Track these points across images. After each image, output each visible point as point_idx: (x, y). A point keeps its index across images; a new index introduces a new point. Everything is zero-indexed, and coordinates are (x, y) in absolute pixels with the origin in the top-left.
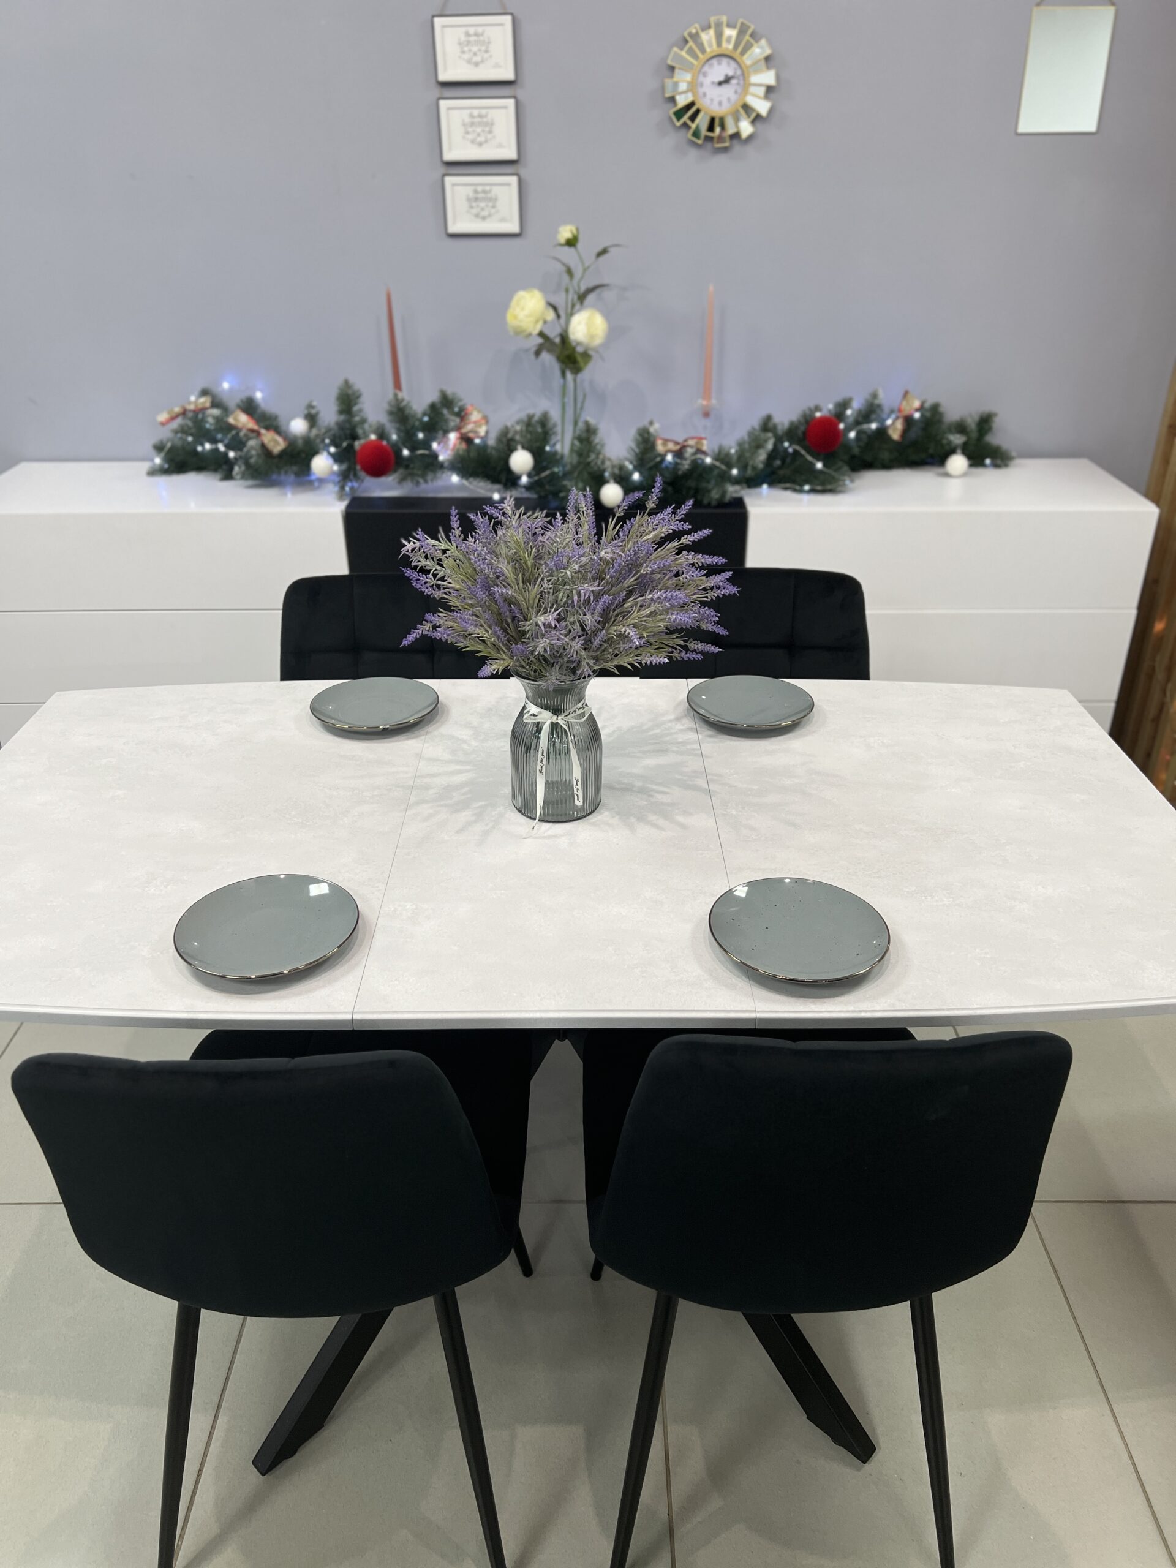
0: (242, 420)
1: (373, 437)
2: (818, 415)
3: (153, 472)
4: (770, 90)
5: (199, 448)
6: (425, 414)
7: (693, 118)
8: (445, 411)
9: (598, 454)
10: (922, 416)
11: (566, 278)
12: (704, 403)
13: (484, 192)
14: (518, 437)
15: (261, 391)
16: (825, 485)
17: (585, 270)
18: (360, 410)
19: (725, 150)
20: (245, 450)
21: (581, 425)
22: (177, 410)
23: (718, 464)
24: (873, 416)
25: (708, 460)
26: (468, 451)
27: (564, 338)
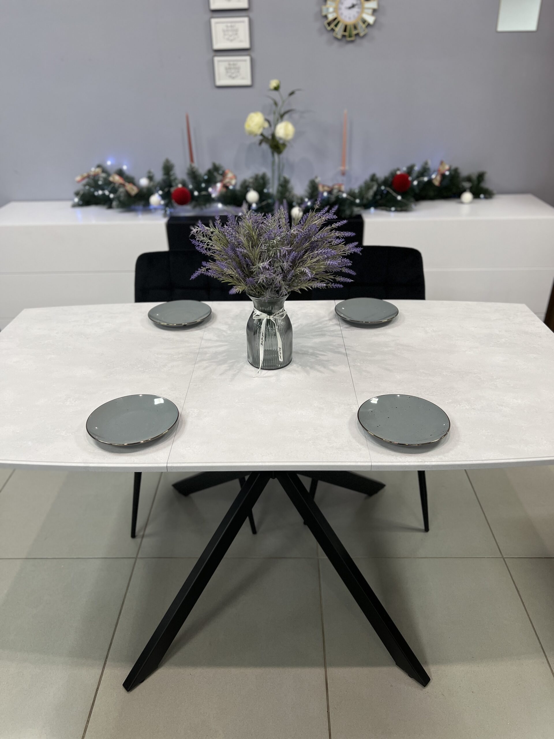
0: (117, 179)
1: (180, 186)
2: (398, 173)
3: (75, 206)
4: (374, 11)
5: (96, 194)
6: (206, 175)
7: (336, 25)
8: (215, 174)
9: (290, 192)
10: (450, 174)
11: (274, 107)
12: (342, 168)
13: (234, 64)
14: (251, 185)
15: (127, 165)
16: (402, 207)
17: (283, 102)
18: (174, 174)
19: (352, 42)
20: (118, 193)
21: (282, 179)
22: (85, 175)
23: (349, 197)
24: (426, 174)
25: (345, 195)
26: (226, 192)
27: (273, 136)
